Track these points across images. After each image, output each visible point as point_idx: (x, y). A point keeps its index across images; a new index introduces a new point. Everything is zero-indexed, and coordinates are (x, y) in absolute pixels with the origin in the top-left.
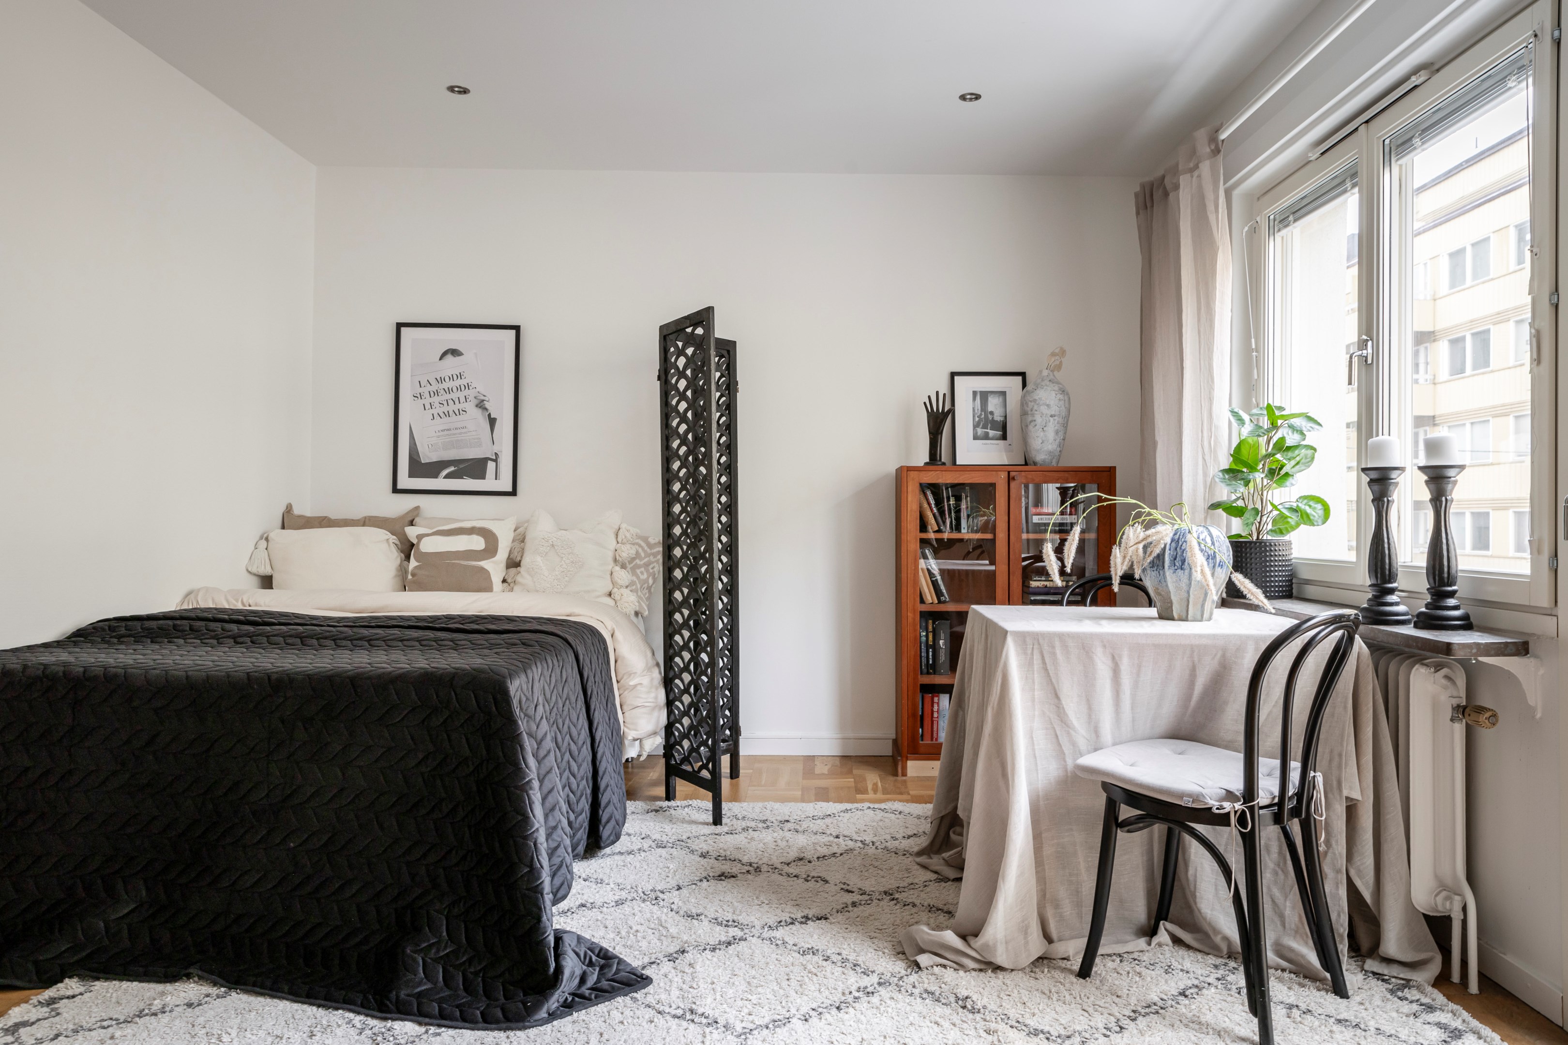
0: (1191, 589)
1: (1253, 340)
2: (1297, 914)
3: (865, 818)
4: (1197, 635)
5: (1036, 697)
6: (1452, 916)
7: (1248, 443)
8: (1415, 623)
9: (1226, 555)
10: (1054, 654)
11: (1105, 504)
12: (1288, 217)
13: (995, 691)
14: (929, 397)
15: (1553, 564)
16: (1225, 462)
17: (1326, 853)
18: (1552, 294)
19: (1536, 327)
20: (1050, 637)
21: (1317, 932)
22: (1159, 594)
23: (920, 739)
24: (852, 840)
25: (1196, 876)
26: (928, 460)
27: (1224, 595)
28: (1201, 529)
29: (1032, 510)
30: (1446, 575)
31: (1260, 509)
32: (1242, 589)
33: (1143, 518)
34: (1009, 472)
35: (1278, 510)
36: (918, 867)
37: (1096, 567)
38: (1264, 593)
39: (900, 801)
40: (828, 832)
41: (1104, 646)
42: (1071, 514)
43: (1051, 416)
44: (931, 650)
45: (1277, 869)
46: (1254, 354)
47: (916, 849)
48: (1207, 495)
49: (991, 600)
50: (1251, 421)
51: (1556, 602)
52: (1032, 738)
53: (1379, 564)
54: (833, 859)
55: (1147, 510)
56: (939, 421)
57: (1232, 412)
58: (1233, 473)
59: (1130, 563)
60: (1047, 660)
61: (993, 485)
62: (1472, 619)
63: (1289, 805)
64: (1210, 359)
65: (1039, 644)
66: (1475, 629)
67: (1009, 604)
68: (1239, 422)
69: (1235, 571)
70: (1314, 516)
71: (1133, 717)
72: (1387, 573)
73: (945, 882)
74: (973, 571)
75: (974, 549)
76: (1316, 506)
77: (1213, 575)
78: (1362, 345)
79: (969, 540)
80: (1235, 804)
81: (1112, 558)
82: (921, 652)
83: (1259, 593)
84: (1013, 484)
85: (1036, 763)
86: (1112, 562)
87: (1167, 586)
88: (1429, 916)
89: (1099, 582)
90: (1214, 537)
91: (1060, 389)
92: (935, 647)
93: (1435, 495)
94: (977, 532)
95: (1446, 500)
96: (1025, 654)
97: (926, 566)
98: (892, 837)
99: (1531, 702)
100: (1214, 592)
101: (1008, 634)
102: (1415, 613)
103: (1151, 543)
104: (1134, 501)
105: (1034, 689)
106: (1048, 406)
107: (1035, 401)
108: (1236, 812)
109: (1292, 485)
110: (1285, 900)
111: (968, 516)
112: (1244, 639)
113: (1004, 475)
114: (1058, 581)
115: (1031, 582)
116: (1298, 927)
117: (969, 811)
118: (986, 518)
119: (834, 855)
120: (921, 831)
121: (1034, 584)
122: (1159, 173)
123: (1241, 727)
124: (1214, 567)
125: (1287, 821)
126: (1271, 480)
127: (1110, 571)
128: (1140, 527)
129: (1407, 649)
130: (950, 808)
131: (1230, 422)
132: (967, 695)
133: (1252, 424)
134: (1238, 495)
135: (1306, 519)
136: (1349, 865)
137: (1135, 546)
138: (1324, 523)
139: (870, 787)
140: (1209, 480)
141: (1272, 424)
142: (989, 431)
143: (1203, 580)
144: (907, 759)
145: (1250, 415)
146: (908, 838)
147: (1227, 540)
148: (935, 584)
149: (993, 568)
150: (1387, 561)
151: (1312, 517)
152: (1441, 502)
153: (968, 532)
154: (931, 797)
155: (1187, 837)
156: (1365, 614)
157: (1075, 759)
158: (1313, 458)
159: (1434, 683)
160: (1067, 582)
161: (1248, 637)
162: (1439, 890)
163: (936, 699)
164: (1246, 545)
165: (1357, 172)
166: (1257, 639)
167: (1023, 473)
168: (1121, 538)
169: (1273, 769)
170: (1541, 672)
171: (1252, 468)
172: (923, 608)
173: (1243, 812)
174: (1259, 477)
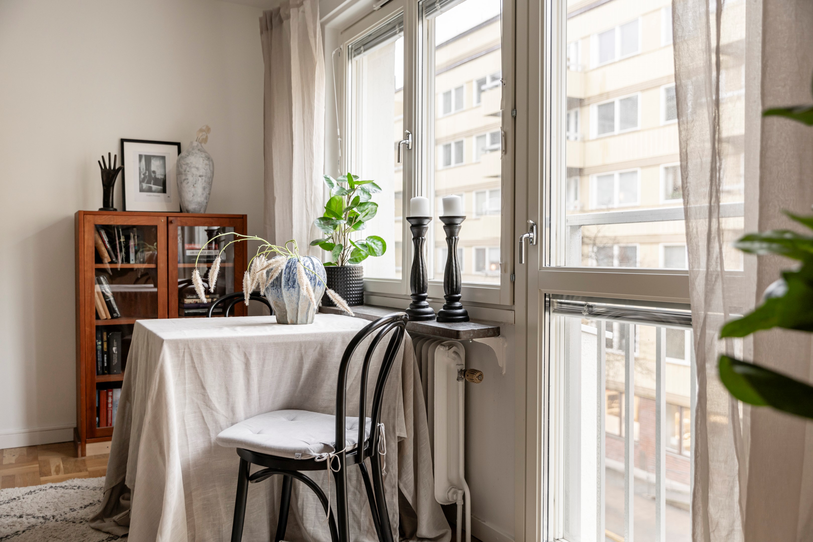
0: (300, 301)
1: (338, 130)
2: (368, 520)
3: (48, 497)
4: (304, 334)
5: (187, 389)
6: (457, 503)
7: (336, 200)
8: (437, 318)
9: (322, 277)
10: (200, 355)
11: (239, 241)
12: (360, 47)
13: (153, 387)
14: (103, 157)
15: (513, 279)
16: (321, 213)
17: (386, 476)
18: (513, 110)
19: (504, 130)
20: (197, 343)
21: (381, 531)
22: (277, 306)
23: (97, 426)
24: (34, 517)
25: (303, 505)
26: (102, 206)
27: (321, 305)
28: (306, 259)
29: (187, 246)
30: (455, 287)
31: (343, 245)
32: (334, 300)
33: (266, 251)
34: (168, 217)
35: (354, 245)
36: (93, 531)
37: (233, 288)
38: (347, 301)
39: (79, 477)
40: (12, 514)
41: (239, 347)
42: (215, 249)
43: (200, 176)
44: (105, 355)
45: (356, 491)
46: (339, 139)
47: (91, 516)
48: (309, 235)
49: (154, 315)
50: (338, 184)
51: (514, 302)
52: (184, 421)
53: (417, 280)
54: (16, 537)
55: (269, 245)
56: (111, 176)
57: (326, 178)
58: (326, 220)
59: (257, 284)
60: (195, 360)
61: (156, 227)
62: (469, 315)
63: (364, 448)
64: (311, 140)
65: (189, 348)
66: (470, 320)
67: (168, 318)
68: (330, 185)
69: (329, 288)
70: (377, 250)
71: (260, 397)
72: (422, 286)
73: (115, 540)
74: (141, 293)
75: (142, 276)
76: (378, 243)
77: (314, 291)
78: (406, 136)
79: (138, 269)
80: (330, 454)
81: (244, 281)
82: (97, 358)
83: (344, 302)
84: (171, 227)
85: (187, 440)
86: (244, 284)
87: (283, 300)
88: (444, 505)
89: (235, 298)
90: (315, 264)
91: (206, 157)
92: (109, 353)
93: (449, 235)
94: (144, 262)
95: (455, 238)
96: (178, 356)
97: (101, 290)
98: (71, 509)
99: (500, 365)
100: (315, 303)
101: (165, 342)
102: (437, 312)
103: (272, 269)
104: (260, 239)
105: (185, 383)
106: (197, 168)
107: (187, 164)
108: (330, 459)
109: (363, 229)
110: (361, 511)
111: (136, 252)
112: (334, 336)
113: (163, 220)
114: (204, 299)
115: (185, 300)
116: (369, 529)
117: (133, 481)
118: (151, 252)
119: (17, 533)
120: (96, 500)
121: (187, 301)
122: (277, 6)
123: (334, 397)
124: (315, 285)
125: (364, 459)
126: (350, 225)
127: (243, 291)
128: (264, 258)
129: (432, 336)
130: (120, 480)
131: (324, 184)
132: (133, 390)
133: (338, 187)
134: (330, 236)
135: (372, 252)
136: (399, 481)
137: (261, 272)
138: (383, 254)
139: (53, 469)
140: (310, 225)
141: (351, 187)
142: (152, 185)
143: (308, 295)
144: (86, 442)
145: (337, 180)
146: (85, 508)
147: (323, 267)
148: (109, 304)
149: (155, 290)
150: (421, 279)
151: (375, 251)
152: (452, 240)
153: (136, 263)
154: (105, 470)
155: (297, 481)
156: (410, 315)
157: (217, 433)
158: (376, 211)
159: (448, 356)
160: (212, 299)
161: (338, 334)
162: (450, 488)
163: (110, 394)
164: (334, 269)
165: (403, 22)
166: (344, 335)
167: (178, 218)
168: (251, 266)
169: (354, 424)
170: (506, 345)
171: (339, 217)
172: (100, 323)
173: (336, 458)
174: (343, 223)
